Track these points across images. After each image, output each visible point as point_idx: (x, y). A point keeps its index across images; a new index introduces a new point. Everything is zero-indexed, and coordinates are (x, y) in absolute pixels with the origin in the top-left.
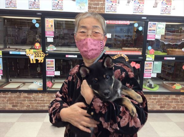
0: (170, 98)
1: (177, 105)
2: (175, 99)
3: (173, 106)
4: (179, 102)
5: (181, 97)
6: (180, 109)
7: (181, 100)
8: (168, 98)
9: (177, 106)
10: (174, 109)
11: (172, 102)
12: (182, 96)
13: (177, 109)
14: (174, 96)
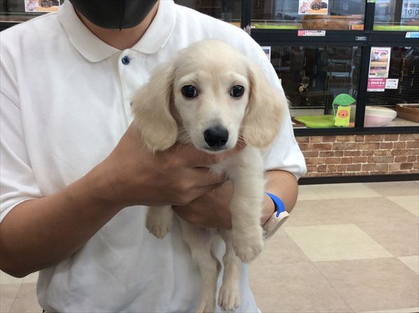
0: (310, 144)
1: (327, 161)
2: (321, 147)
3: (317, 166)
4: (332, 154)
5: (336, 141)
6: (336, 173)
7: (337, 149)
8: (305, 145)
9: (328, 165)
10: (320, 174)
11: (315, 155)
12: (339, 138)
13: (327, 172)
14: (319, 140)
